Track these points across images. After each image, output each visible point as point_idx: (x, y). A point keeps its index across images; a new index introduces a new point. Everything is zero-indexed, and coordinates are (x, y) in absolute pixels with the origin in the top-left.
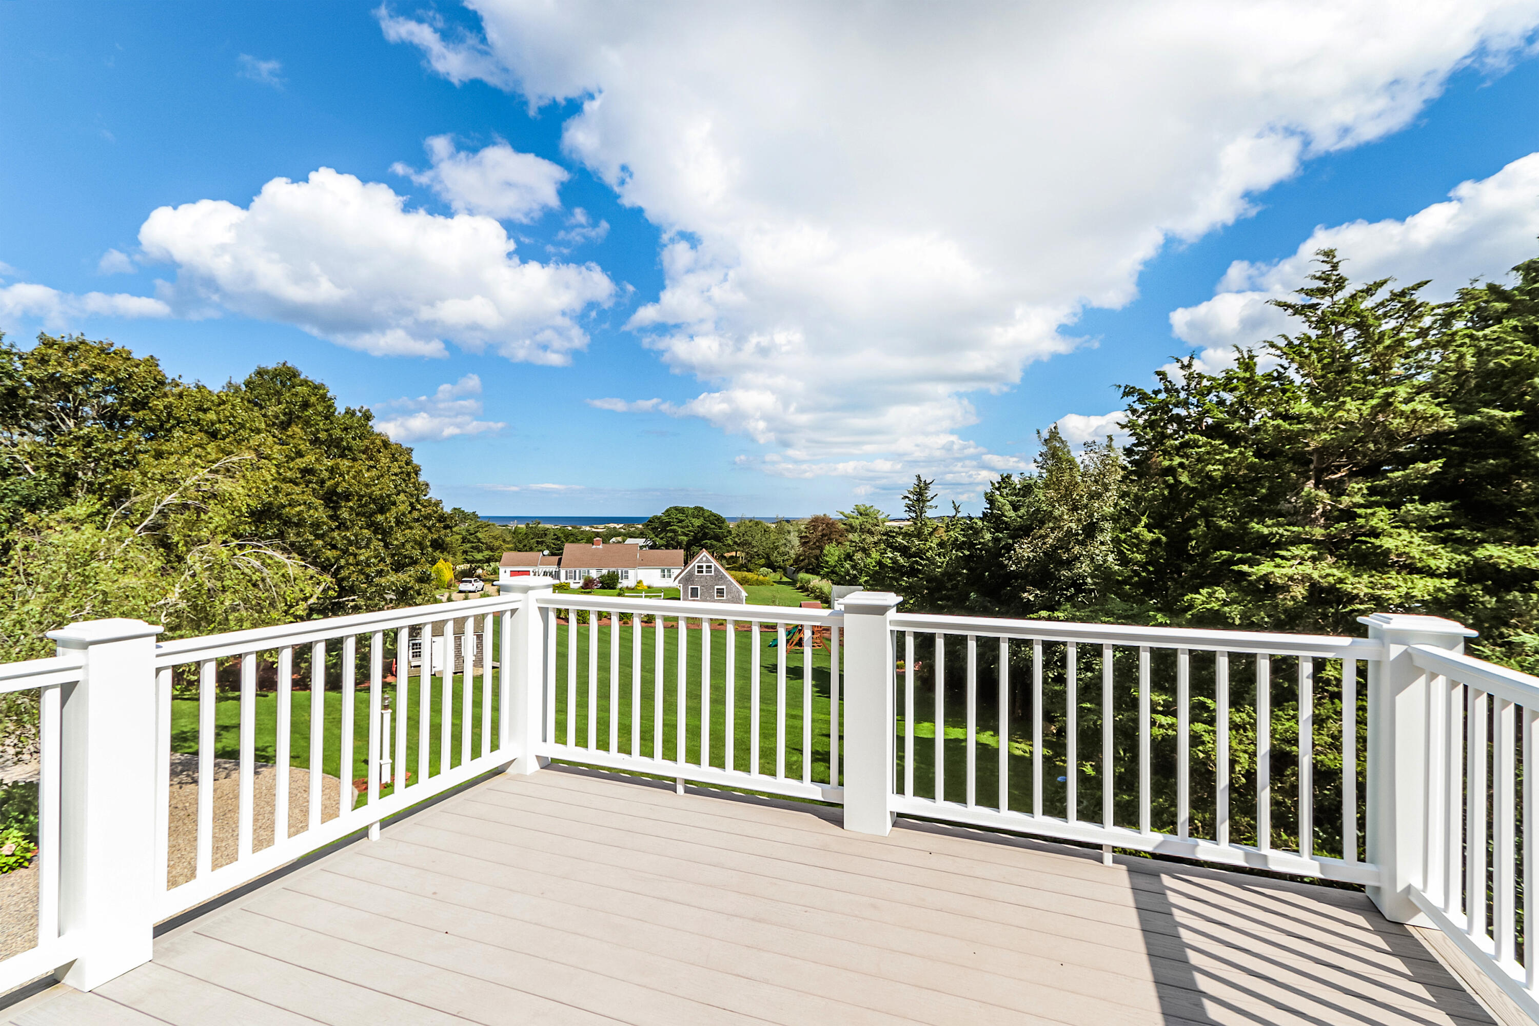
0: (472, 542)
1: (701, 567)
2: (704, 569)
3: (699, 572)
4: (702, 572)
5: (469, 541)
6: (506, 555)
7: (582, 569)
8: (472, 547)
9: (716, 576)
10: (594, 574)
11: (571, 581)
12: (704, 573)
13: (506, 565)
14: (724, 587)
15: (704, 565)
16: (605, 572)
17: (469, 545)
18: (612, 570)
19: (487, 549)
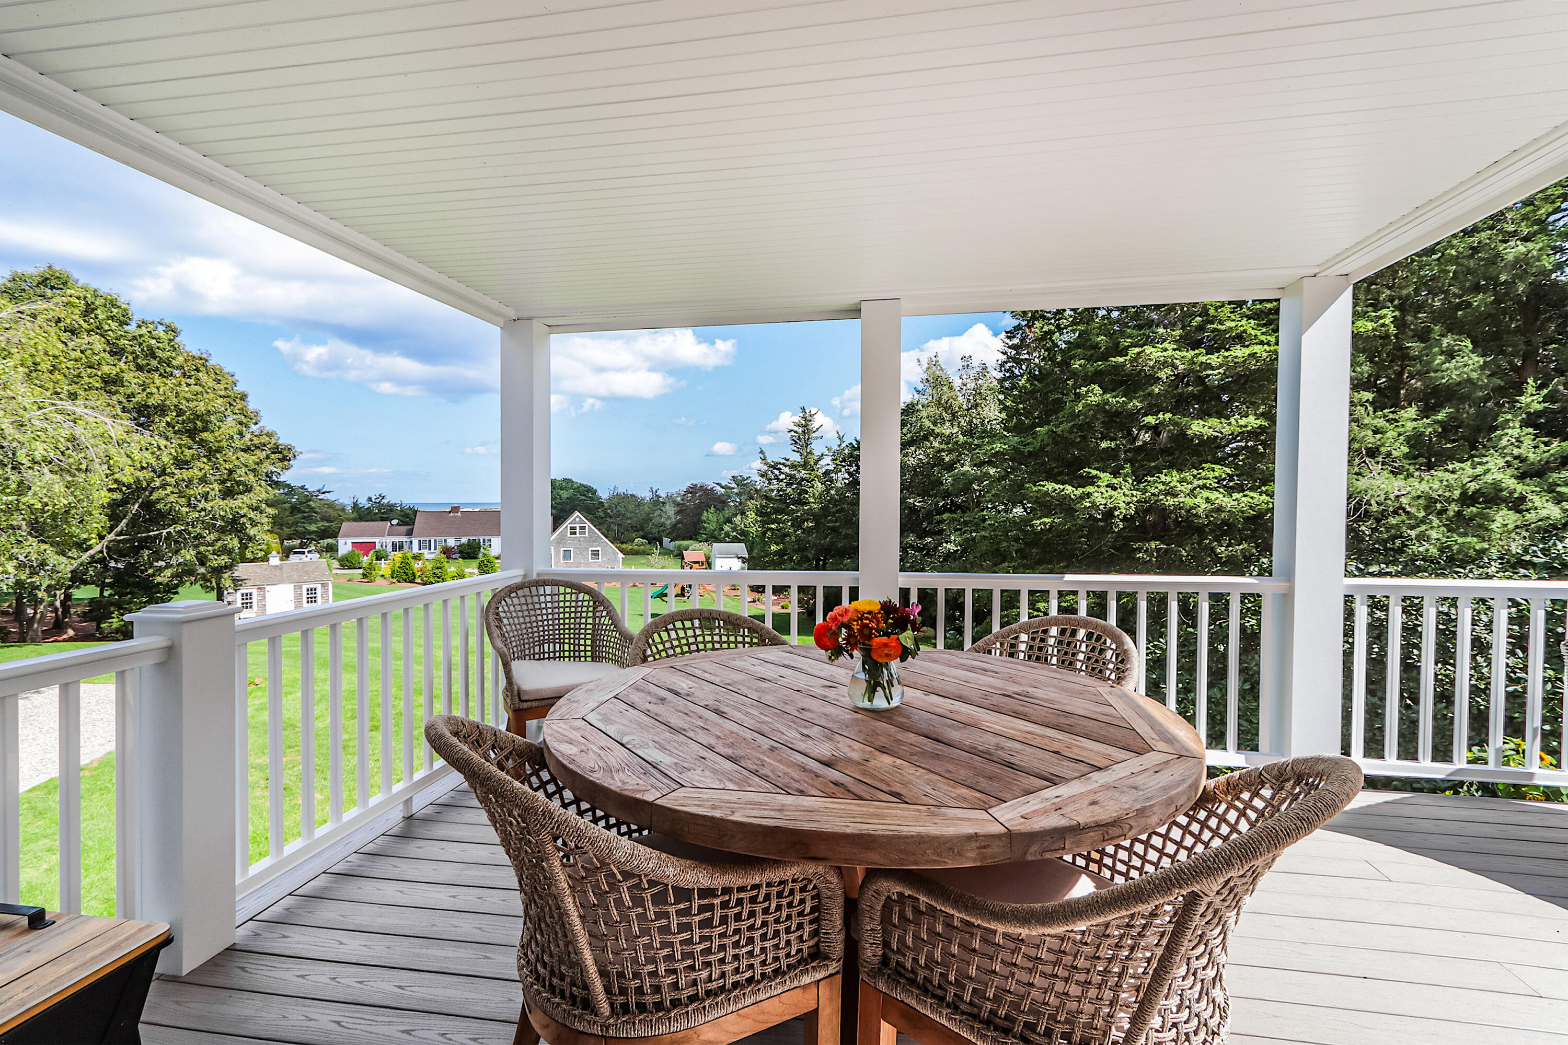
0: (304, 512)
1: (574, 528)
2: (578, 530)
3: (571, 533)
4: (575, 533)
5: (300, 511)
6: (345, 526)
7: (438, 539)
8: (304, 518)
9: (590, 537)
10: (451, 542)
11: (425, 552)
12: (578, 535)
13: (346, 536)
14: (599, 549)
15: (578, 526)
16: (464, 540)
17: (299, 515)
18: (471, 538)
19: (322, 520)
